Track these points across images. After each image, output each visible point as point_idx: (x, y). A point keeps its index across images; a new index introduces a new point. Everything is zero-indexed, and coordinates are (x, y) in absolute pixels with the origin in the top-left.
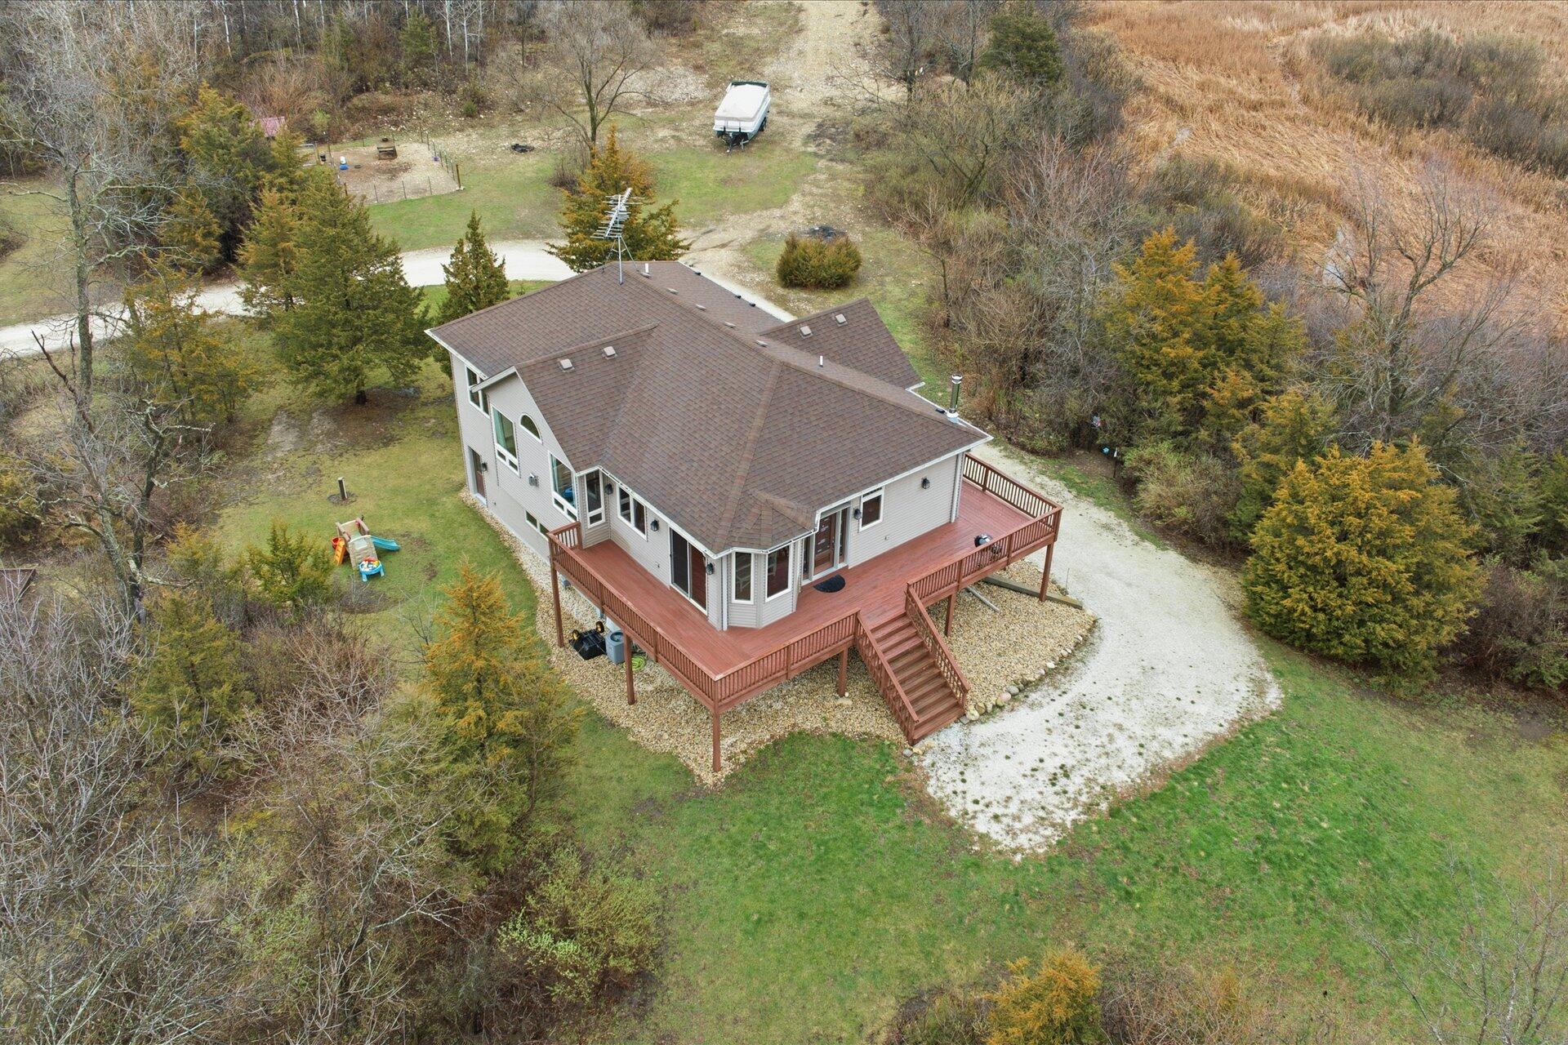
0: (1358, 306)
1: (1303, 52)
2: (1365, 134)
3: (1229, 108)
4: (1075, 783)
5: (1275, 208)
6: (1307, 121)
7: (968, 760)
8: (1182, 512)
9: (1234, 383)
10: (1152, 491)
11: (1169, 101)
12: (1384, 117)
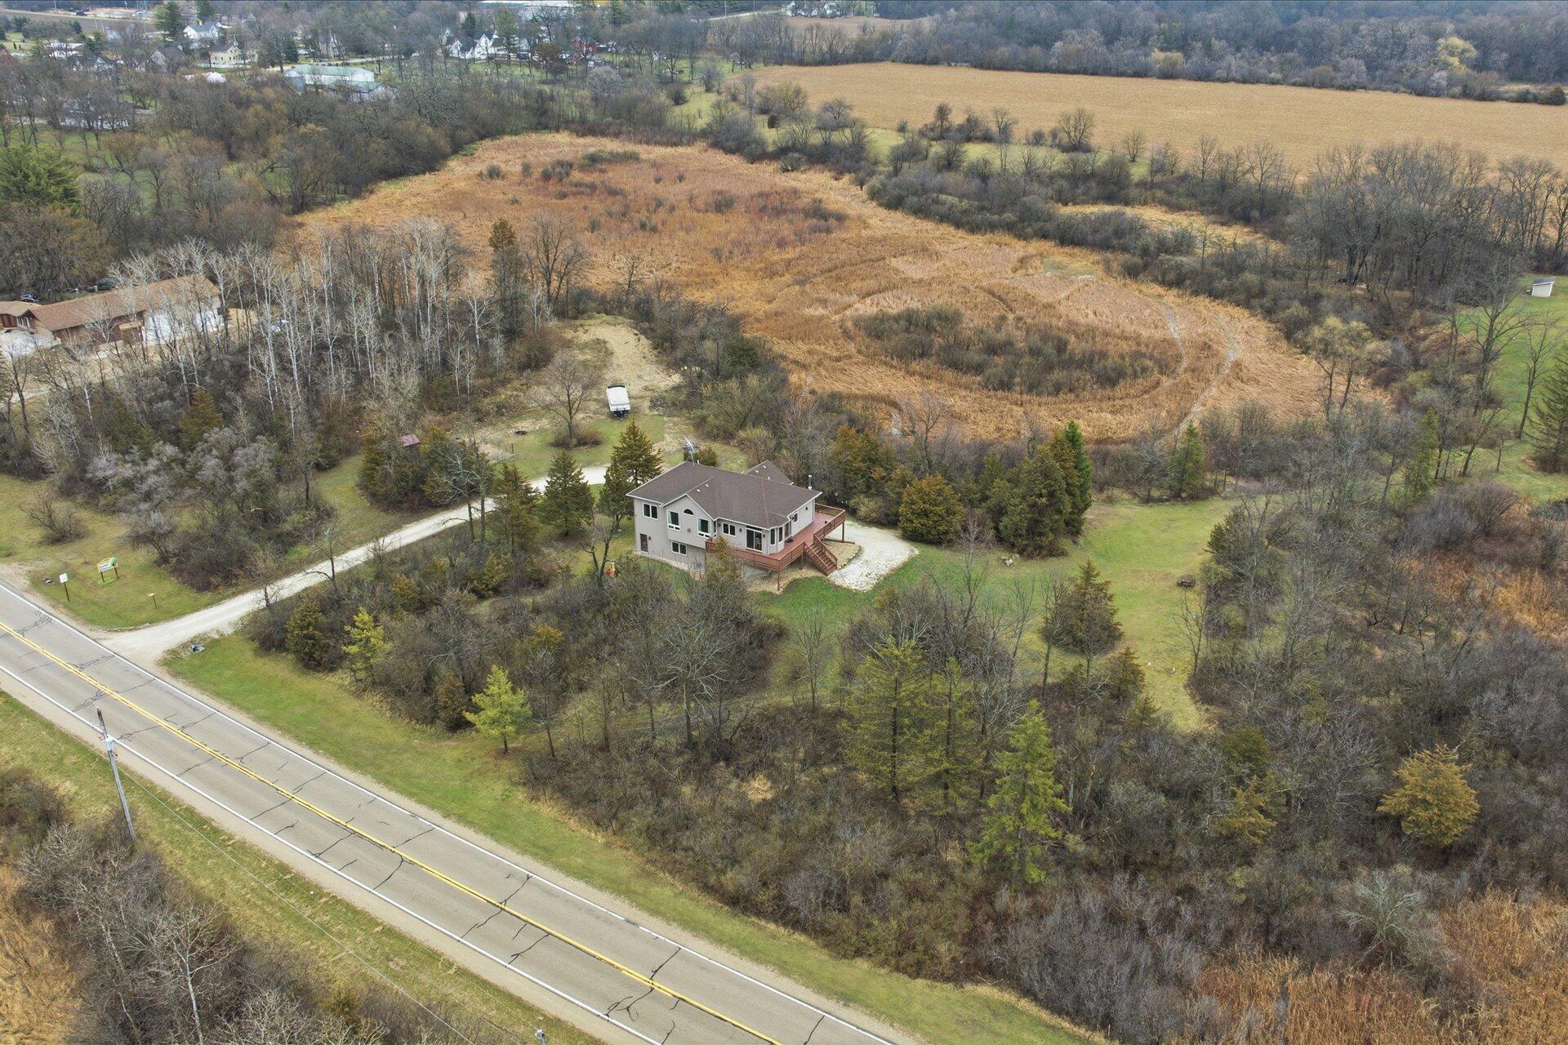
0: (911, 439)
1: (849, 324)
2: (892, 367)
3: (826, 362)
4: (873, 575)
5: (865, 408)
6: (864, 364)
7: (842, 576)
8: (874, 515)
9: (878, 472)
10: (863, 511)
11: (796, 362)
12: (898, 357)
